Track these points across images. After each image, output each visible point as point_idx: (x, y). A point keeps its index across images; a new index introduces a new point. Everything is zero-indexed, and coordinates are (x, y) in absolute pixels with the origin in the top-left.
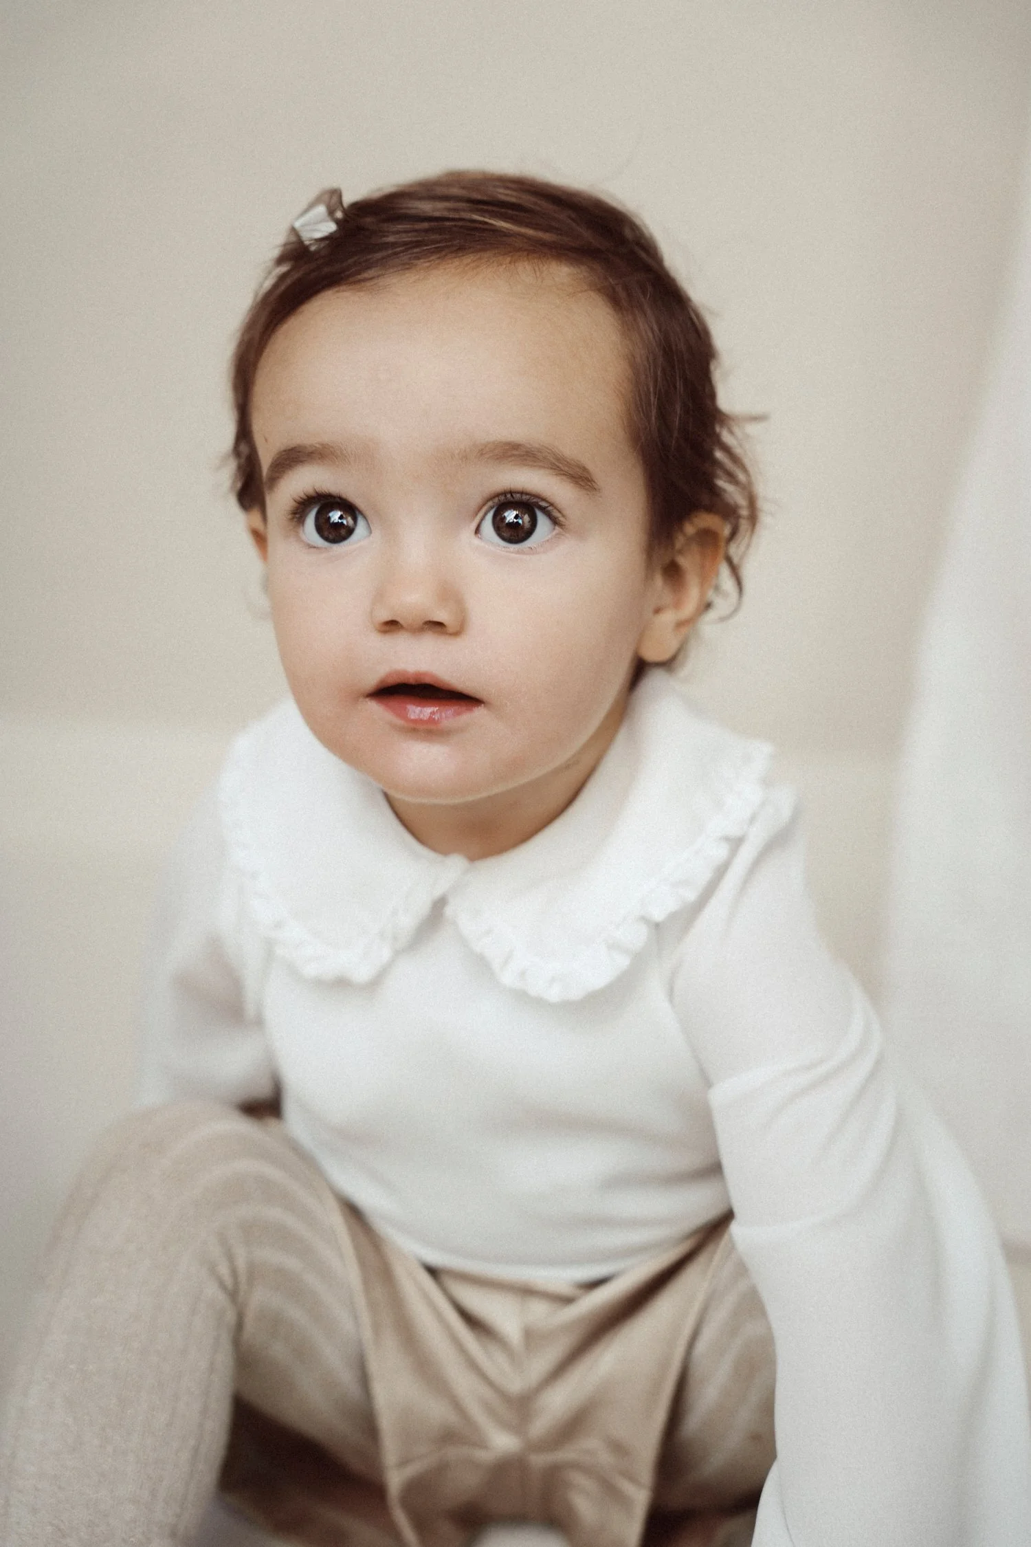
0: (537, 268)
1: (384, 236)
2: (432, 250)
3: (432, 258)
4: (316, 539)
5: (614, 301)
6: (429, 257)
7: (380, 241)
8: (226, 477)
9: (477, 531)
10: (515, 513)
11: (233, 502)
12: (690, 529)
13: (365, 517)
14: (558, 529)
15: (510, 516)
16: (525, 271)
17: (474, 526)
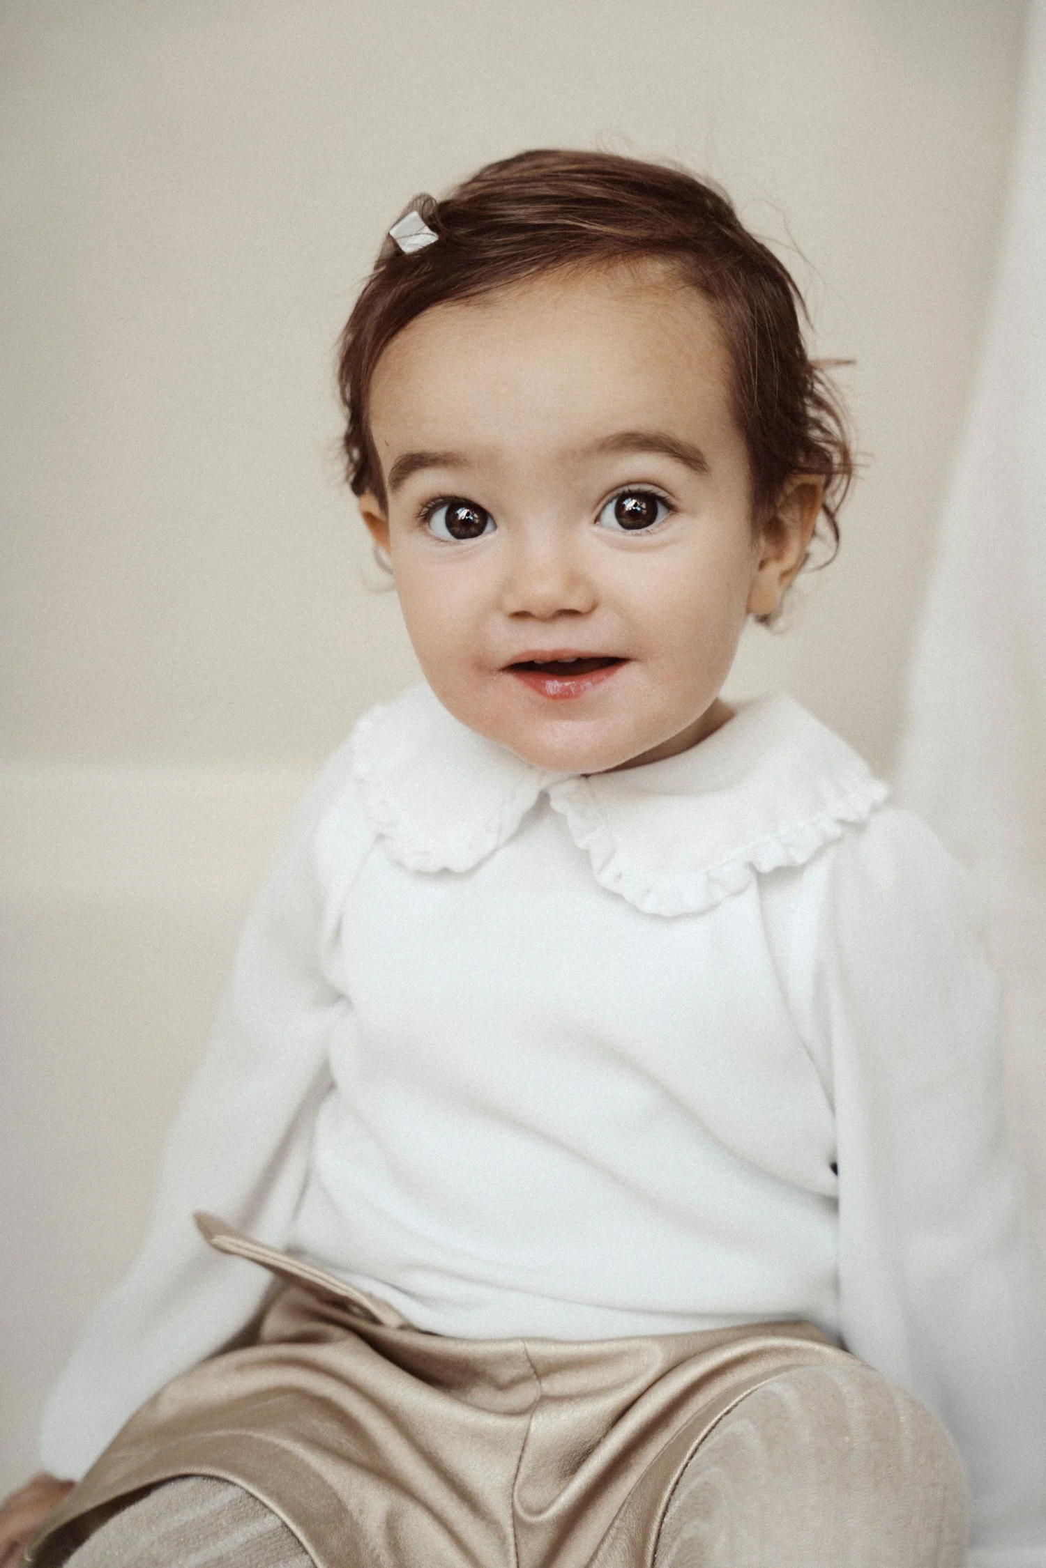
0: (633, 270)
1: (484, 251)
2: (530, 263)
3: (533, 270)
4: (445, 533)
5: (708, 289)
6: (529, 269)
7: (478, 257)
8: (338, 467)
9: (597, 519)
10: (634, 501)
11: (347, 489)
12: (789, 489)
13: (492, 519)
15: (630, 504)
16: (623, 274)
17: (594, 516)
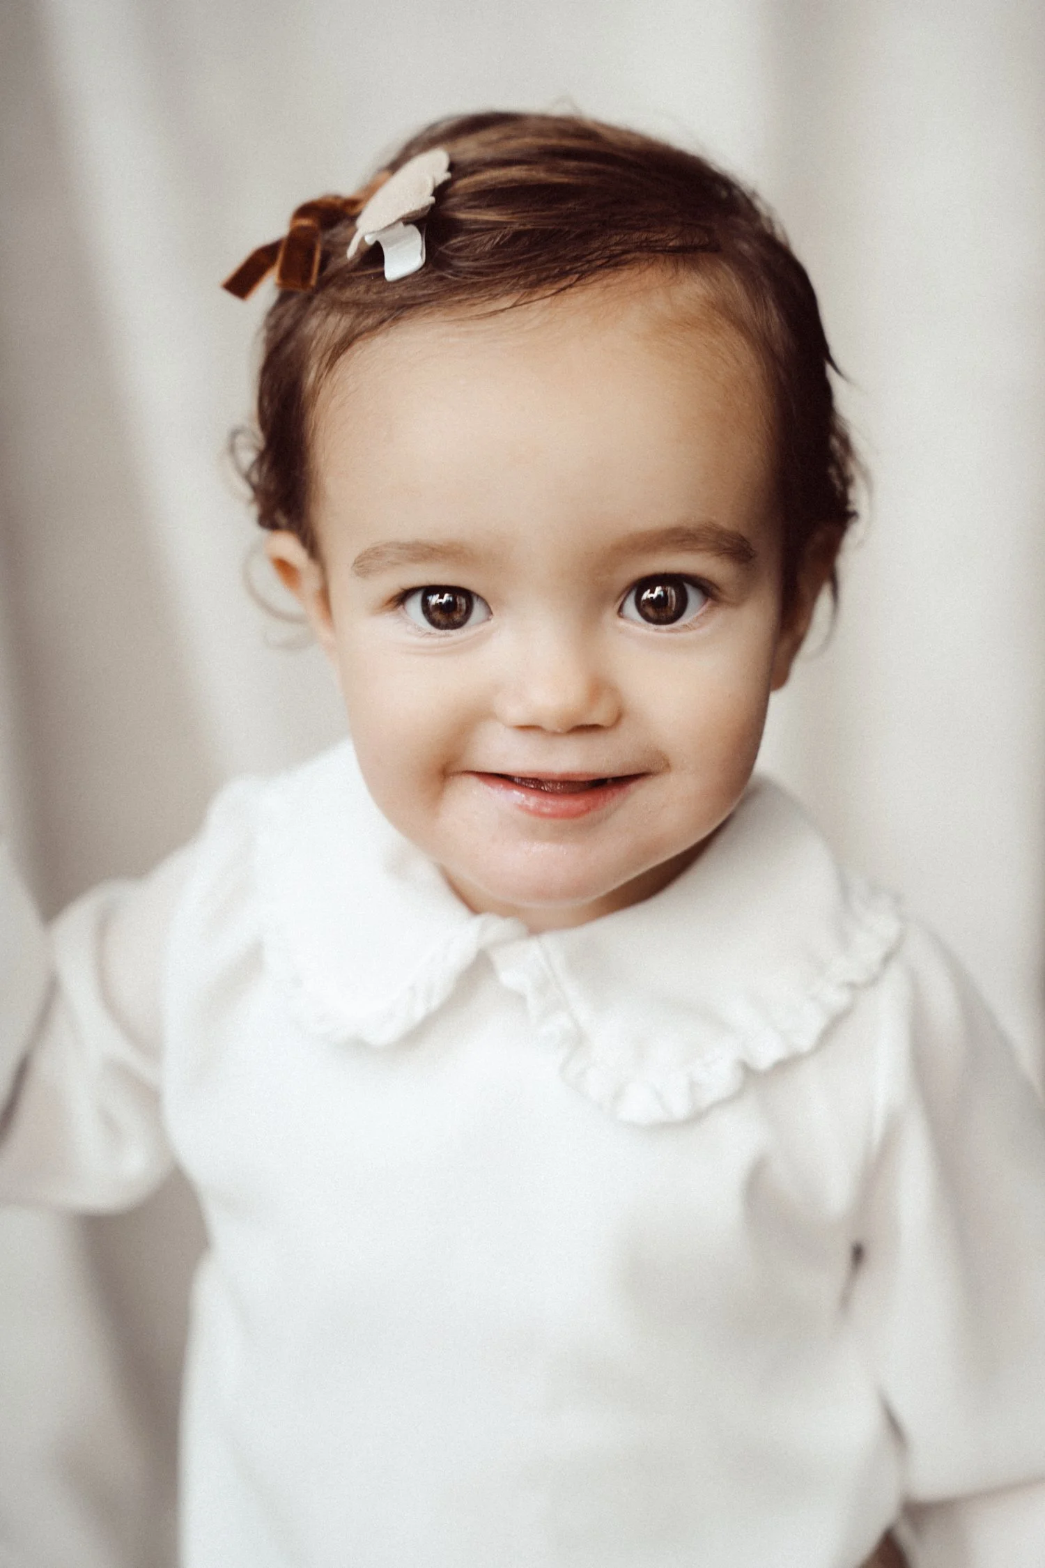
14: (709, 602)
17: (617, 607)
